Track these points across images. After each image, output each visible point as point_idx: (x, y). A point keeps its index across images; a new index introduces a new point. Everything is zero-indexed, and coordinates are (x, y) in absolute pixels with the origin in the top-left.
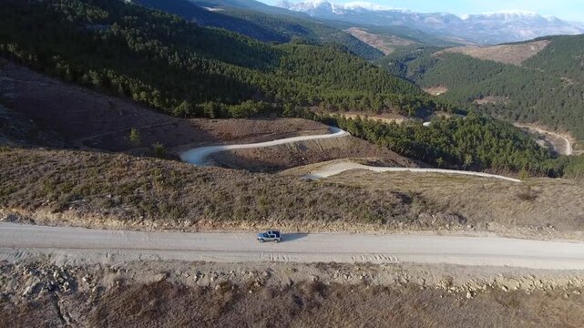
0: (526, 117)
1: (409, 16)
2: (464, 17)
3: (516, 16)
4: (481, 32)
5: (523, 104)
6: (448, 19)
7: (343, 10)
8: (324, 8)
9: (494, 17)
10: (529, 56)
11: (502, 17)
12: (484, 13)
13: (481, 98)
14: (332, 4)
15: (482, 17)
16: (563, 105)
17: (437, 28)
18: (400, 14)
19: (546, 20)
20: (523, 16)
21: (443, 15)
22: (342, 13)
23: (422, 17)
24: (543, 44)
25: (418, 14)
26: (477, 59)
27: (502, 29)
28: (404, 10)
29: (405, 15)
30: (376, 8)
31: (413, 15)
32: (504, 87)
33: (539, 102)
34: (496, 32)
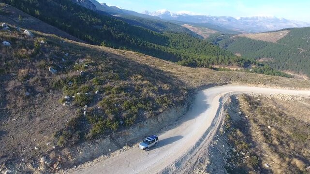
0: (283, 67)
1: (210, 18)
2: (238, 18)
3: (264, 18)
4: (247, 26)
5: (281, 61)
6: (230, 19)
7: (177, 15)
8: (167, 14)
9: (253, 18)
10: (280, 38)
11: (257, 18)
12: (248, 17)
13: (260, 59)
14: (171, 12)
15: (247, 18)
16: (300, 61)
17: (225, 24)
18: (206, 17)
19: (279, 19)
20: (267, 18)
21: (227, 17)
22: (176, 17)
23: (217, 19)
24: (286, 32)
25: (215, 17)
26: (254, 40)
27: (258, 24)
28: (207, 15)
29: (208, 17)
30: (193, 14)
31: (211, 17)
32: (270, 53)
33: (289, 60)
34: (255, 26)
